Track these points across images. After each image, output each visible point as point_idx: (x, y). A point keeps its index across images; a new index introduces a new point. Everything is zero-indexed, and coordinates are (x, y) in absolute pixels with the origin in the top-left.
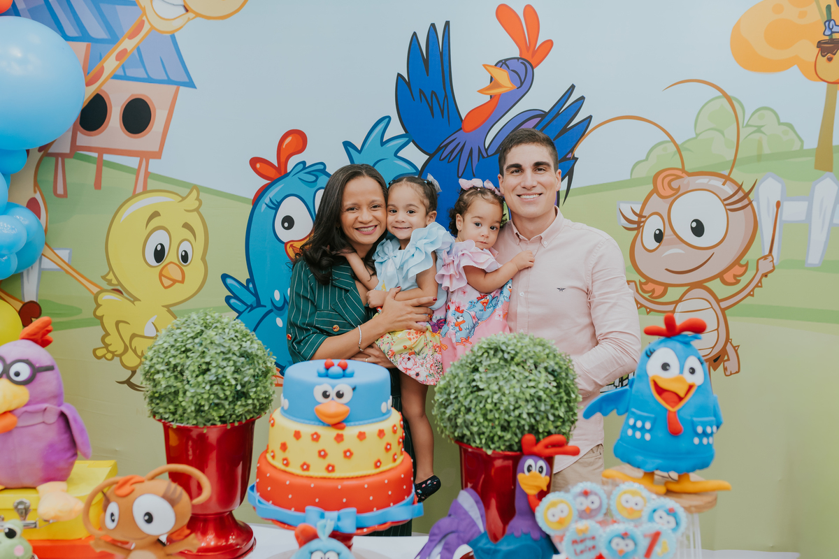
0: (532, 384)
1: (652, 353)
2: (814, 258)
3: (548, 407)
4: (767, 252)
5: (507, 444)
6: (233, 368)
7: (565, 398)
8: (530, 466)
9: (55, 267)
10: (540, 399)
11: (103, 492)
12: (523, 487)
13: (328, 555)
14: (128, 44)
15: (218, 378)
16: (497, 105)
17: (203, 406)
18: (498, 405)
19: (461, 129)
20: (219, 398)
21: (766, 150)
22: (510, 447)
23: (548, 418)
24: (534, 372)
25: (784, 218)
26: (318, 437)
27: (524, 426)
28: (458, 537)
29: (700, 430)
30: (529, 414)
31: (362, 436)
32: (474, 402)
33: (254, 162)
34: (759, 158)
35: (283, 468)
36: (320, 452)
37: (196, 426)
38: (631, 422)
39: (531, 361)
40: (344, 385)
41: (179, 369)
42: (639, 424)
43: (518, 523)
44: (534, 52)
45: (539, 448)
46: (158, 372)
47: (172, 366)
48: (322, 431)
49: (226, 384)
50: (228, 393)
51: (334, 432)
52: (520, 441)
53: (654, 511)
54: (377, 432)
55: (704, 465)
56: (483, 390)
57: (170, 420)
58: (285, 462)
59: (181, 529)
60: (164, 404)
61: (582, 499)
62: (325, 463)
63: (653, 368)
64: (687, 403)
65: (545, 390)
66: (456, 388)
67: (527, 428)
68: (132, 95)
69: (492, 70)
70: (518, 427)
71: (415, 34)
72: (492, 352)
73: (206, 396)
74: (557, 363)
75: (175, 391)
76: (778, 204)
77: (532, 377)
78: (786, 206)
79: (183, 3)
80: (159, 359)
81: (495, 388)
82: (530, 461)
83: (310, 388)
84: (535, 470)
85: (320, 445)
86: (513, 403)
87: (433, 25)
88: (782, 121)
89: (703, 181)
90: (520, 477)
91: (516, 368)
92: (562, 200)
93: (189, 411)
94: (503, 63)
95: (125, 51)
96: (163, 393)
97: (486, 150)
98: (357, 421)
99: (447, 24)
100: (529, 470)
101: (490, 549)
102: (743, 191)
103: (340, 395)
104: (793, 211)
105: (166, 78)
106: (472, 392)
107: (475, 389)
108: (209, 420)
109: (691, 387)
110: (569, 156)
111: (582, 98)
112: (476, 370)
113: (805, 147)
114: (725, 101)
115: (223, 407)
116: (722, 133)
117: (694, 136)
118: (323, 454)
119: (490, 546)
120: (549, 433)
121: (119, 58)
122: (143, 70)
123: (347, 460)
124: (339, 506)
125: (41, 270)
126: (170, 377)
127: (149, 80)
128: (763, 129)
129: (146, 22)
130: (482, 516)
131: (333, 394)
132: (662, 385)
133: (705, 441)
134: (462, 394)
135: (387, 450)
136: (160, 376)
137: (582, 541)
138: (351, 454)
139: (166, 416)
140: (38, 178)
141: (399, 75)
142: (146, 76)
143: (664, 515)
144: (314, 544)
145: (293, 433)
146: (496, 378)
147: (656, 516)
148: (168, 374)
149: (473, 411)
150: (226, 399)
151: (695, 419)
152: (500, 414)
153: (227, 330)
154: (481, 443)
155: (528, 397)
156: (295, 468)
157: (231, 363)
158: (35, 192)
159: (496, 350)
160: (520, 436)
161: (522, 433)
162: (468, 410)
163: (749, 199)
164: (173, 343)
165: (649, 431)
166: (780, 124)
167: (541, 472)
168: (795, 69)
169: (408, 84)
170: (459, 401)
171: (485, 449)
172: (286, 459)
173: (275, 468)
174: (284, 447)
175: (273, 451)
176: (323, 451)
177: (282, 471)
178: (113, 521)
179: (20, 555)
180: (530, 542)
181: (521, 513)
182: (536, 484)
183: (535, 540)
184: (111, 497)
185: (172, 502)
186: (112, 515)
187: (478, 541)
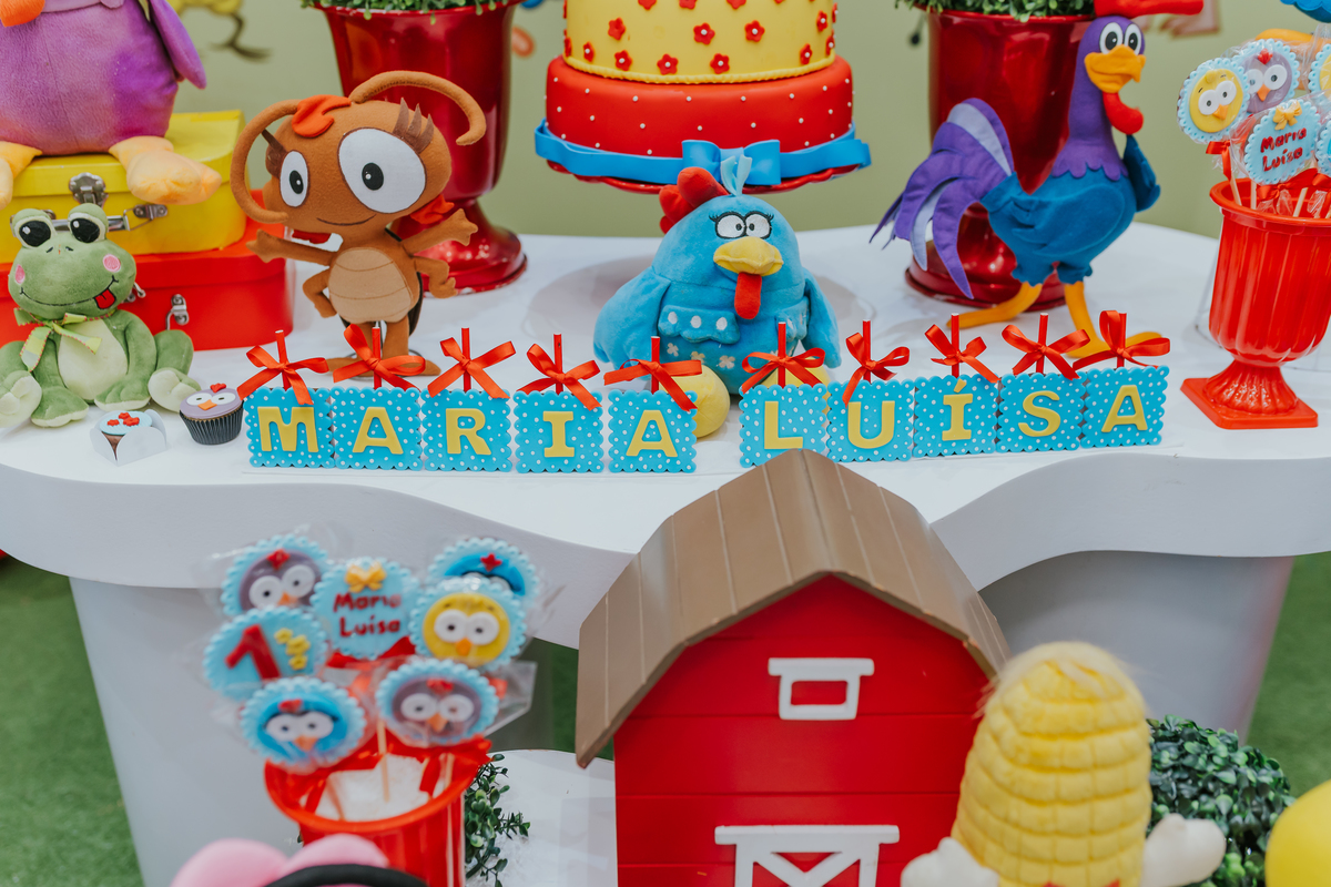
8: (1112, 35)
11: (266, 135)
12: (1096, 79)
13: (750, 219)
28: (965, 187)
35: (619, 73)
36: (697, 30)
37: (412, 10)
43: (1075, 153)
58: (622, 60)
59: (437, 201)
62: (707, 53)
82: (1113, 27)
84: (1121, 43)
85: (698, 15)
90: (1090, 60)
100: (1110, 44)
101: (1031, 202)
118: (703, 35)
119: (1024, 197)
123: (751, 45)
124: (744, 138)
130: (1004, 147)
135: (821, 27)
137: (1281, 141)
138: (761, 31)
154: (1007, 3)
156: (645, 70)
167: (1133, 46)
171: (1014, 14)
172: (623, 54)
173: (601, 77)
174: (617, 29)
175: (587, 46)
176: (706, 26)
177: (617, 79)
178: (298, 189)
179: (116, 271)
180: (1104, 185)
181: (1084, 134)
182: (1123, 70)
183: (1112, 181)
184: (287, 142)
185: (418, 144)
186: (295, 176)
187: (1002, 192)
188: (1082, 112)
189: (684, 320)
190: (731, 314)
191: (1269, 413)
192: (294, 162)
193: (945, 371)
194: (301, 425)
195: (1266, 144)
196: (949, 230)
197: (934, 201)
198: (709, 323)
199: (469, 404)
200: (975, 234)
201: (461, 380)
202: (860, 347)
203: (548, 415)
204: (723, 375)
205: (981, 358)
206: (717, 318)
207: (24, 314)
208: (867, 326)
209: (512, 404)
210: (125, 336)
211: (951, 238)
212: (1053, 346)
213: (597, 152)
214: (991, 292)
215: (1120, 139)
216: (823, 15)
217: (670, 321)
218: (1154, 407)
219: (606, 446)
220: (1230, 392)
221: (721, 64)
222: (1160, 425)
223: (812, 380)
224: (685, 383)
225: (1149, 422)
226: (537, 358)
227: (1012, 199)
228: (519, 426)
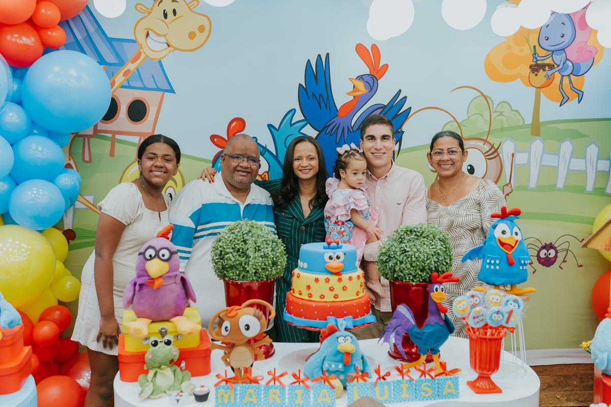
0: (434, 247)
1: (496, 226)
2: (533, 184)
3: (443, 258)
4: (508, 182)
5: (423, 278)
6: (271, 249)
7: (449, 254)
8: (437, 288)
9: (84, 207)
10: (438, 254)
11: (219, 316)
12: (434, 299)
13: (347, 338)
14: (131, 67)
15: (265, 254)
16: (357, 102)
17: (258, 270)
18: (418, 258)
19: (337, 116)
20: (265, 265)
21: (506, 125)
22: (424, 280)
23: (443, 264)
24: (434, 240)
25: (516, 163)
26: (329, 280)
27: (432, 268)
28: (403, 328)
29: (522, 262)
30: (435, 262)
31: (350, 278)
32: (405, 258)
33: (213, 138)
34: (502, 129)
35: (309, 299)
36: (330, 288)
37: (251, 282)
38: (488, 261)
39: (432, 235)
40: (339, 252)
41: (241, 250)
42: (493, 262)
43: (431, 319)
44: (378, 71)
45: (440, 279)
46: (228, 253)
47: (237, 249)
48: (330, 277)
49: (269, 257)
50: (270, 262)
51: (337, 277)
52: (430, 276)
53: (508, 301)
54: (357, 276)
55: (524, 280)
56: (408, 251)
57: (237, 279)
58: (310, 295)
60: (234, 271)
61: (471, 299)
62: (333, 294)
63: (497, 233)
64: (516, 249)
65: (440, 249)
66: (394, 252)
67: (434, 269)
68: (134, 98)
69: (354, 81)
70: (429, 269)
71: (309, 60)
72: (409, 233)
73: (260, 264)
74: (443, 236)
75: (239, 264)
76: (513, 155)
77: (433, 243)
78: (517, 156)
79: (166, 42)
80: (228, 246)
81: (415, 250)
82: (436, 286)
83: (322, 255)
84: (439, 290)
85: (330, 285)
86: (426, 257)
87: (319, 56)
88: (513, 109)
89: (473, 143)
90: (432, 294)
91: (423, 239)
92: (396, 156)
93: (251, 272)
94: (360, 78)
95: (129, 71)
96: (232, 264)
97: (352, 128)
98: (347, 271)
99: (328, 54)
100: (437, 290)
101: (420, 332)
102: (494, 148)
103: (338, 258)
104: (521, 158)
105: (156, 87)
106: (403, 253)
107: (404, 252)
108: (259, 278)
109: (517, 241)
110: (399, 130)
111: (406, 97)
112: (401, 242)
113: (526, 123)
114: (483, 98)
115: (267, 270)
116: (482, 116)
117: (467, 118)
118: (331, 289)
119: (419, 330)
120: (444, 272)
121: (124, 75)
122: (141, 82)
123: (344, 291)
124: (343, 316)
125: (75, 210)
126: (236, 255)
127: (145, 89)
128: (503, 113)
129: (143, 53)
130: (412, 317)
131: (334, 257)
132: (503, 241)
133: (525, 268)
134: (398, 254)
135: (361, 286)
136: (231, 255)
137: (478, 317)
138: (346, 288)
139: (234, 278)
140: (72, 151)
141: (300, 85)
142: (143, 86)
143: (512, 303)
144: (337, 334)
145: (314, 279)
146: (415, 245)
147: (509, 303)
148: (235, 254)
149: (404, 263)
150: (269, 265)
151: (520, 257)
152: (420, 263)
153: (263, 229)
154: (409, 279)
155: (433, 253)
156: (316, 298)
157: (270, 246)
158: (70, 160)
159: (411, 231)
160: (430, 273)
161: (432, 273)
162: (401, 263)
163: (498, 153)
164: (234, 237)
165: (498, 264)
166: (512, 110)
167: (442, 291)
168: (519, 80)
169: (306, 90)
170: (396, 258)
171: (411, 282)
172: (310, 294)
173: (303, 299)
174: (308, 287)
175: (300, 291)
176: (332, 287)
177: (308, 300)
178: (227, 331)
179: (175, 353)
180: (439, 327)
181: (432, 314)
182: (441, 297)
183: (441, 326)
184: (224, 318)
185: (259, 318)
186: (226, 327)
187: (412, 329)
188: (431, 308)
189: (330, 366)
190: (343, 364)
191: (488, 389)
192: (227, 324)
193: (400, 378)
194: (230, 395)
195: (474, 318)
196: (399, 340)
197: (395, 332)
198: (337, 366)
199: (275, 388)
200: (407, 341)
201: (273, 382)
202: (378, 372)
203: (297, 391)
204: (341, 381)
205: (409, 374)
206: (339, 365)
207: (147, 366)
208: (379, 366)
209: (287, 388)
210: (174, 372)
211: (400, 342)
212: (428, 371)
213: (303, 319)
214: (413, 358)
215: (442, 315)
216: (362, 283)
217: (326, 366)
218: (456, 388)
219: (312, 400)
220: (478, 384)
221: (336, 296)
222: (459, 393)
223: (366, 381)
224: (333, 382)
225: (456, 392)
226: (294, 376)
227: (415, 331)
228: (289, 394)
